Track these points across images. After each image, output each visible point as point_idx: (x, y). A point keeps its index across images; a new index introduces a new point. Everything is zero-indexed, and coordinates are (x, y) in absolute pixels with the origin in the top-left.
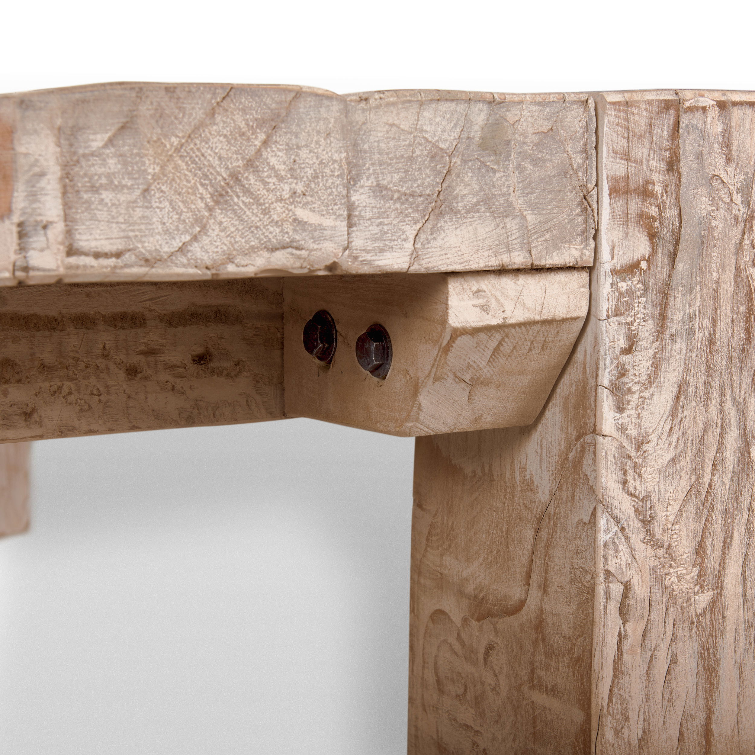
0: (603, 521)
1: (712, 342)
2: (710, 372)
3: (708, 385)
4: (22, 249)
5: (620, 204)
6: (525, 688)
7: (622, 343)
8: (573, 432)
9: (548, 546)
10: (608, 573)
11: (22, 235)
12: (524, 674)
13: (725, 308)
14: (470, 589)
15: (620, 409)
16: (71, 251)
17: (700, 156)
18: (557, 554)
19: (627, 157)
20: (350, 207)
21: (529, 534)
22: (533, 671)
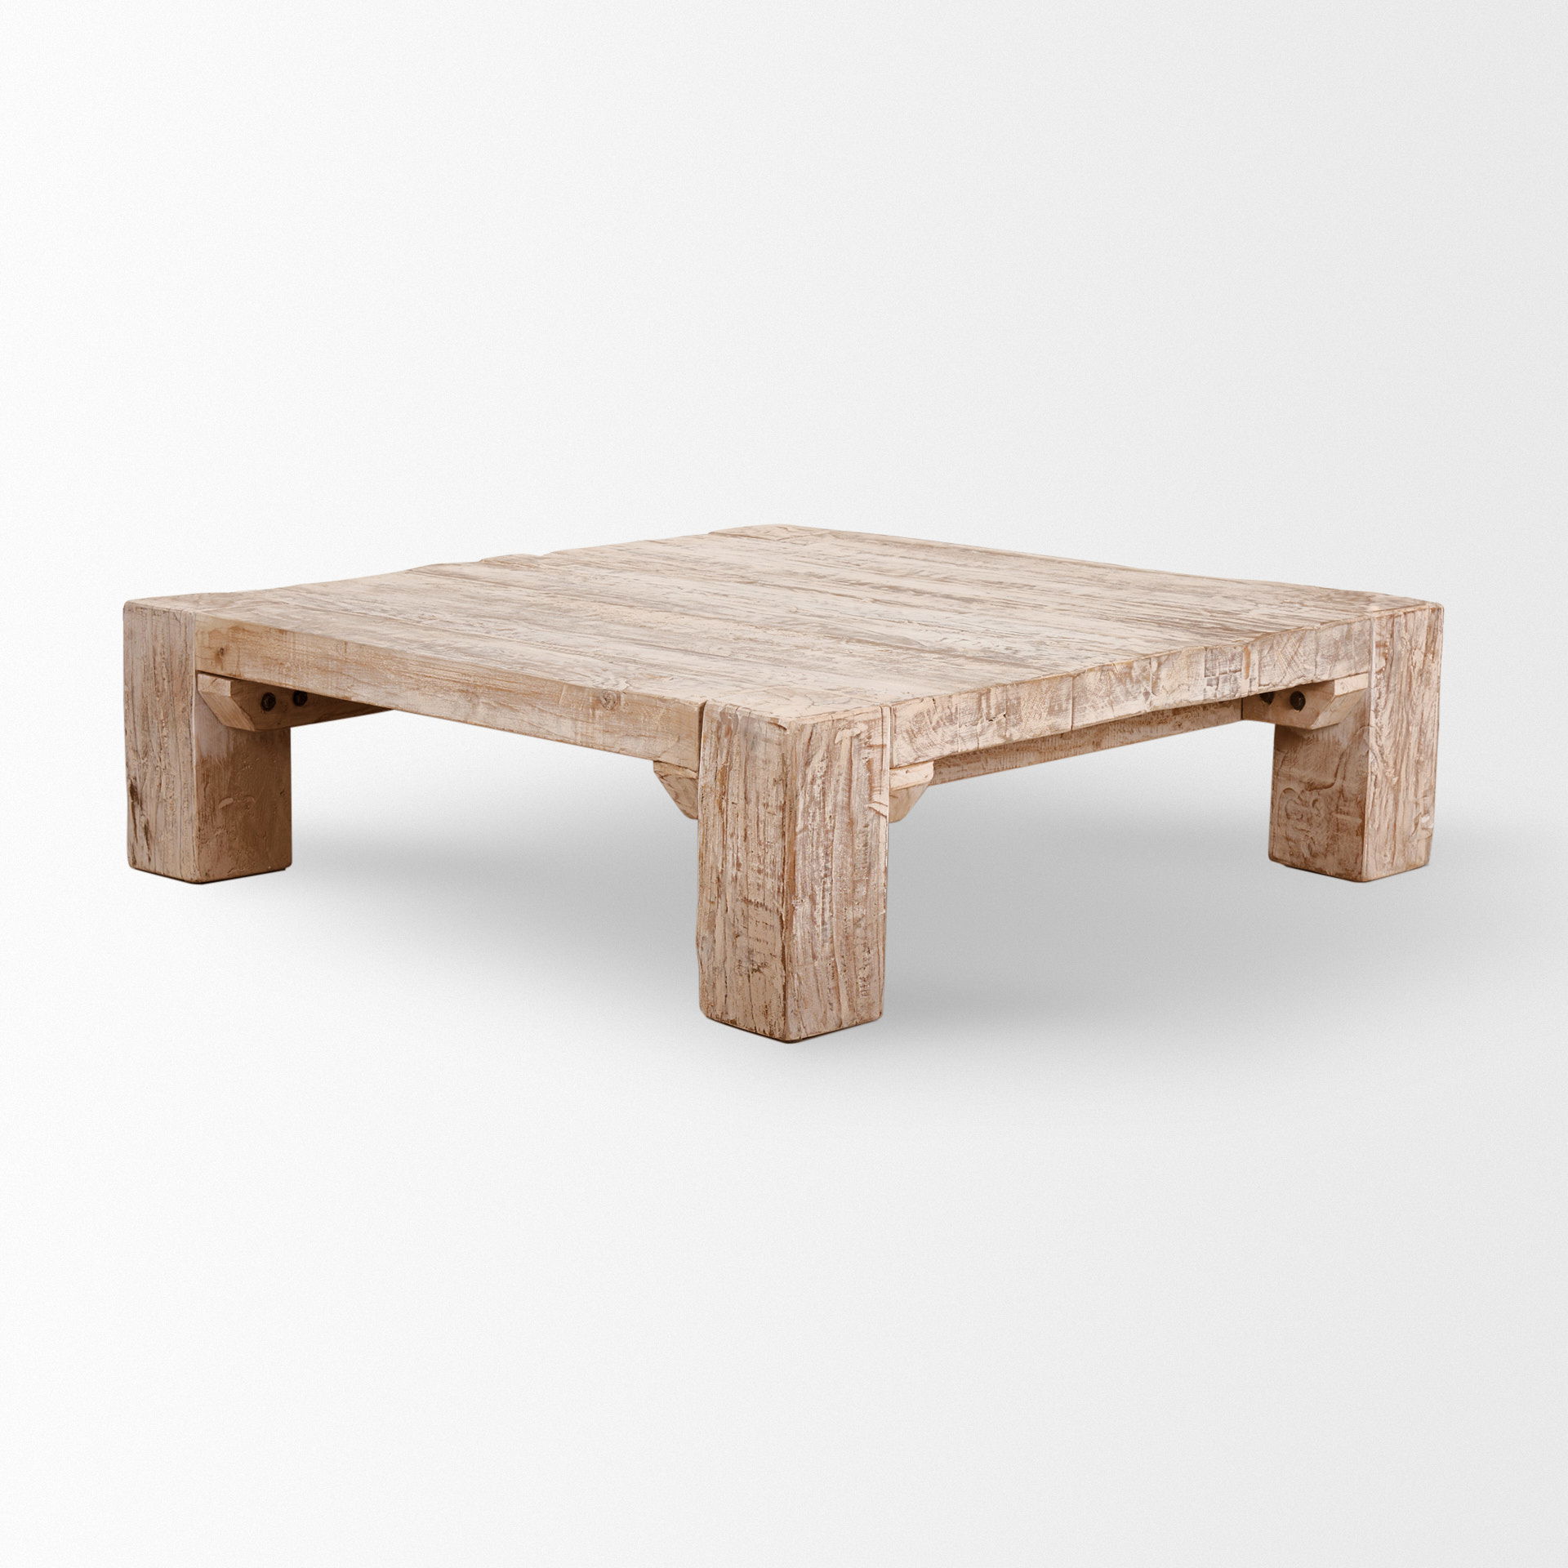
0: (1371, 755)
1: (1400, 692)
2: (1399, 703)
3: (1399, 707)
4: (1251, 686)
5: (1378, 650)
6: (1334, 814)
7: (1378, 696)
8: (1358, 725)
9: (1346, 764)
10: (1372, 773)
11: (1251, 682)
12: (1333, 809)
13: (1404, 680)
14: (1306, 780)
15: (1376, 718)
16: (1260, 685)
17: (1399, 631)
18: (1350, 767)
19: (1380, 635)
20: (1316, 662)
21: (1337, 760)
22: (1337, 807)
